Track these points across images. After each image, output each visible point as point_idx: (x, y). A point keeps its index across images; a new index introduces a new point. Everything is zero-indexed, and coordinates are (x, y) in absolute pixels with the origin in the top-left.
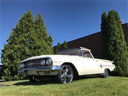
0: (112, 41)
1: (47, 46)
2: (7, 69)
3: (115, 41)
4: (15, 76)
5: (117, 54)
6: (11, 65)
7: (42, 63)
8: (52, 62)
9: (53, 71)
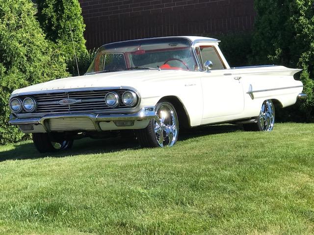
7: (108, 102)
8: (138, 99)
9: (140, 120)
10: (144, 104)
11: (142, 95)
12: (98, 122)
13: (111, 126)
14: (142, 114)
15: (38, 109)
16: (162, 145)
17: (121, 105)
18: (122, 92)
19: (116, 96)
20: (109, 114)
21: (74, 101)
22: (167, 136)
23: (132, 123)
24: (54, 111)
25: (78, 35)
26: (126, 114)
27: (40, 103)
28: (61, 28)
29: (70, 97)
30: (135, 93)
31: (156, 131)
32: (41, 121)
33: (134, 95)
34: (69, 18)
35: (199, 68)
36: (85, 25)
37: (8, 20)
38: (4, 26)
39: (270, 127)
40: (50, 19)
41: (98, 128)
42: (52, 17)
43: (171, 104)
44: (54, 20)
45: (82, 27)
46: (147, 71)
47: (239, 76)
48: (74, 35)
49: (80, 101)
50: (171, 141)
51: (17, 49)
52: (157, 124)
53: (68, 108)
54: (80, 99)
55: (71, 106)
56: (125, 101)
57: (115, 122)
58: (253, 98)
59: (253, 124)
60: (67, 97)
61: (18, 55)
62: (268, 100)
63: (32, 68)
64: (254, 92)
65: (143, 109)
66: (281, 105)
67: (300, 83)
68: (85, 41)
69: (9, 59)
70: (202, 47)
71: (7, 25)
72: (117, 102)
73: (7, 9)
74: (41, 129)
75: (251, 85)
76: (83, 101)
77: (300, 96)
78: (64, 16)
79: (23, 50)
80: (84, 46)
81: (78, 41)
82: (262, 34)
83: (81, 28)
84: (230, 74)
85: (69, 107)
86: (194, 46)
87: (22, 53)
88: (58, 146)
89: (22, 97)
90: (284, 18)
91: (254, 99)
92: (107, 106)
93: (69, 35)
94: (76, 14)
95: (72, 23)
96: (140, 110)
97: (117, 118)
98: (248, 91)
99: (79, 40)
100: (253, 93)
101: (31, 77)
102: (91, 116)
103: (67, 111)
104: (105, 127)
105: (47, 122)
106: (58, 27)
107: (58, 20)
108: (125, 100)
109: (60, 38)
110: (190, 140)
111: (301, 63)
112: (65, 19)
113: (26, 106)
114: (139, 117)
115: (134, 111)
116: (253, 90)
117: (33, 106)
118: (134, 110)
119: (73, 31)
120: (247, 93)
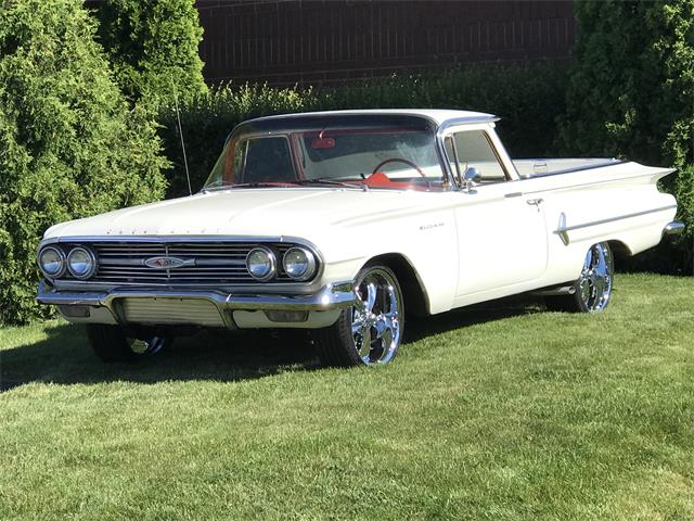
7: (253, 268)
8: (319, 266)
9: (320, 310)
10: (331, 275)
11: (327, 258)
12: (229, 311)
13: (259, 321)
14: (326, 300)
15: (99, 274)
16: (366, 359)
17: (281, 275)
18: (283, 248)
19: (271, 256)
20: (253, 294)
21: (179, 262)
22: (378, 337)
23: (305, 315)
24: (135, 281)
25: (186, 53)
26: (291, 296)
27: (104, 261)
28: (150, 37)
29: (169, 252)
30: (312, 252)
31: (354, 330)
32: (106, 301)
33: (309, 256)
34: (168, 14)
35: (450, 184)
36: (202, 30)
37: (39, 48)
38: (30, 63)
39: (603, 302)
40: (126, 16)
41: (228, 323)
42: (131, 10)
43: (388, 270)
44: (135, 18)
45: (195, 33)
46: (339, 190)
47: (538, 196)
48: (178, 53)
49: (191, 262)
50: (387, 352)
51: (56, 114)
52: (357, 313)
53: (166, 276)
54: (193, 257)
55: (171, 271)
56: (290, 269)
57: (267, 312)
58: (566, 242)
59: (566, 296)
60: (164, 252)
61: (59, 126)
62: (601, 244)
63: (86, 153)
64: (570, 229)
65: (329, 286)
66: (629, 252)
67: (670, 200)
68: (200, 65)
69: (38, 136)
71: (37, 60)
72: (273, 269)
73: (37, 24)
74: (105, 316)
75: (563, 214)
76: (199, 262)
77: (669, 228)
78: (157, 9)
79: (69, 116)
80: (199, 76)
81: (187, 66)
82: (592, 74)
83: (193, 36)
84: (519, 194)
85: (169, 274)
87: (66, 123)
88: (141, 346)
89: (66, 246)
90: (640, 42)
91: (570, 245)
92: (249, 276)
93: (167, 51)
94: (182, 7)
95: (175, 26)
96: (323, 289)
97: (270, 303)
98: (556, 229)
99: (190, 63)
100: (568, 233)
101: (84, 173)
102: (215, 297)
103: (163, 282)
104: (244, 320)
105: (118, 303)
106: (144, 34)
107: (143, 18)
108: (289, 266)
109: (148, 59)
110: (427, 341)
111: (672, 142)
112: (158, 15)
113: (76, 266)
114: (321, 306)
115: (309, 290)
116: (568, 226)
117: (89, 265)
118: (309, 288)
119: (175, 43)
120: (555, 232)
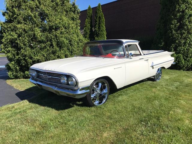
0: (179, 11)
1: (69, 24)
2: (13, 62)
3: (183, 11)
4: (26, 72)
5: (182, 34)
6: (17, 57)
7: (62, 81)
8: (77, 83)
17: (68, 84)
18: (68, 77)
21: (48, 77)
29: (47, 74)
30: (75, 78)
35: (126, 57)
36: (106, 33)
47: (147, 59)
48: (103, 36)
54: (51, 76)
62: (160, 68)
66: (165, 68)
67: (173, 58)
68: (106, 37)
70: (129, 45)
72: (66, 82)
75: (153, 62)
77: (173, 64)
78: (100, 30)
84: (143, 59)
86: (124, 45)
91: (154, 69)
95: (103, 32)
98: (151, 66)
108: (69, 82)
109: (99, 36)
114: (78, 94)
116: (154, 65)
118: (76, 88)
120: (151, 67)
